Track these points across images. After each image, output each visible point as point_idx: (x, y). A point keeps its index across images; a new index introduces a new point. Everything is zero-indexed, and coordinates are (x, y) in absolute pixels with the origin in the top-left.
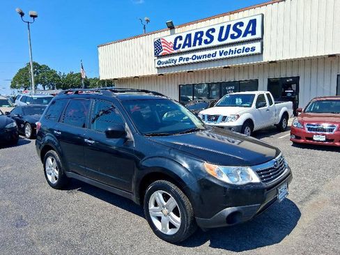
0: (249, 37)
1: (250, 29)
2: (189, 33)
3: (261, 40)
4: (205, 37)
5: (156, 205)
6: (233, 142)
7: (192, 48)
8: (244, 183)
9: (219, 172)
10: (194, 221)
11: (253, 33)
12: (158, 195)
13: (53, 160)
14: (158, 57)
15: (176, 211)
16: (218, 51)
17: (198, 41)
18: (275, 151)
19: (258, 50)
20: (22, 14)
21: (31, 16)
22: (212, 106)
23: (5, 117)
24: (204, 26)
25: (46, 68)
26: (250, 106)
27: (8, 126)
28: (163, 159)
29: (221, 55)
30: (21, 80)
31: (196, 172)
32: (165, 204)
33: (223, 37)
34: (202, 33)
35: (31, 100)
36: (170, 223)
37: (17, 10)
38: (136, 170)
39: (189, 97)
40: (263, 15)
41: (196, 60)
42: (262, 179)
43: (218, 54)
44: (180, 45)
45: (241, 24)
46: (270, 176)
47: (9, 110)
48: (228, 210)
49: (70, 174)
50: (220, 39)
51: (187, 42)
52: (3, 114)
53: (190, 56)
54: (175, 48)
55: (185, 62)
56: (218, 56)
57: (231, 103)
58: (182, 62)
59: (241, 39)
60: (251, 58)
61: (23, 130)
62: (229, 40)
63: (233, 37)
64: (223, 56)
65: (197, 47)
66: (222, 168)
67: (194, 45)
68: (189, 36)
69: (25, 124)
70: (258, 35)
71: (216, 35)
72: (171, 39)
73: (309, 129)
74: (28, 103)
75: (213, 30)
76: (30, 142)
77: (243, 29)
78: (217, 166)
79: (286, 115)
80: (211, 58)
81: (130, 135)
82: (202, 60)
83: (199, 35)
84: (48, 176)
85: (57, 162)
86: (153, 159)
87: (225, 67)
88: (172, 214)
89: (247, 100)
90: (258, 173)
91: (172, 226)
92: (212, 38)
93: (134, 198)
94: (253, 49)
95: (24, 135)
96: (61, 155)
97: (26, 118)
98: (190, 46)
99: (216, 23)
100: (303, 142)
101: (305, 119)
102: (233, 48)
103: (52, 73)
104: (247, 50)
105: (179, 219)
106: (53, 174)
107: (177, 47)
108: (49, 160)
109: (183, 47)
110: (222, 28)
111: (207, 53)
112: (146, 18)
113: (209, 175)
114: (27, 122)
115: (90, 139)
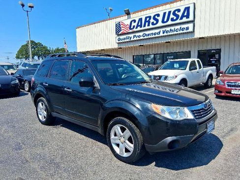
0: (185, 19)
1: (185, 14)
2: (140, 17)
3: (193, 22)
4: (152, 20)
5: (115, 135)
6: (173, 91)
7: (143, 28)
8: (182, 119)
9: (163, 111)
10: (143, 147)
11: (188, 17)
12: (117, 128)
13: (42, 104)
14: (118, 35)
15: (130, 140)
16: (161, 30)
17: (147, 23)
18: (204, 97)
19: (191, 29)
20: (23, 5)
21: (30, 7)
22: (157, 69)
23: (11, 76)
24: (151, 12)
25: (40, 44)
26: (185, 69)
27: (13, 82)
28: (121, 102)
29: (164, 33)
30: (23, 53)
31: (145, 111)
32: (122, 134)
33: (165, 20)
34: (150, 17)
35: (29, 65)
36: (125, 148)
37: (20, 2)
38: (101, 111)
39: (141, 65)
40: (194, 4)
41: (146, 37)
42: (195, 116)
43: (161, 32)
44: (134, 26)
45: (179, 10)
46: (201, 115)
47: (14, 72)
48: (169, 139)
49: (54, 114)
50: (163, 22)
51: (139, 24)
52: (9, 74)
53: (141, 34)
54: (130, 29)
55: (138, 38)
56: (161, 34)
57: (171, 67)
58: (135, 39)
59: (178, 21)
60: (185, 35)
61: (23, 86)
62: (170, 22)
63: (172, 20)
64: (165, 34)
65: (147, 27)
66: (165, 108)
67: (145, 26)
68: (141, 20)
69: (25, 82)
70: (191, 18)
71: (160, 19)
72: (128, 22)
73: (229, 85)
74: (27, 68)
75: (158, 15)
76: (28, 94)
77: (180, 14)
78: (161, 106)
79: (211, 76)
80: (157, 36)
81: (97, 85)
82: (150, 37)
83: (148, 19)
84: (39, 116)
85: (46, 106)
86: (114, 101)
87: (166, 42)
88: (127, 142)
89: (183, 65)
90: (192, 111)
91: (127, 151)
92: (157, 21)
93: (100, 131)
94: (187, 28)
95: (24, 89)
96: (48, 101)
97: (25, 78)
98: (141, 27)
99: (160, 10)
100: (224, 95)
101: (225, 78)
102: (172, 28)
103: (44, 48)
104: (183, 29)
105: (132, 146)
106: (43, 115)
107: (132, 27)
108: (40, 104)
109: (137, 28)
110: (165, 14)
111: (154, 31)
112: (110, 8)
113: (155, 113)
114: (26, 80)
115: (69, 88)
